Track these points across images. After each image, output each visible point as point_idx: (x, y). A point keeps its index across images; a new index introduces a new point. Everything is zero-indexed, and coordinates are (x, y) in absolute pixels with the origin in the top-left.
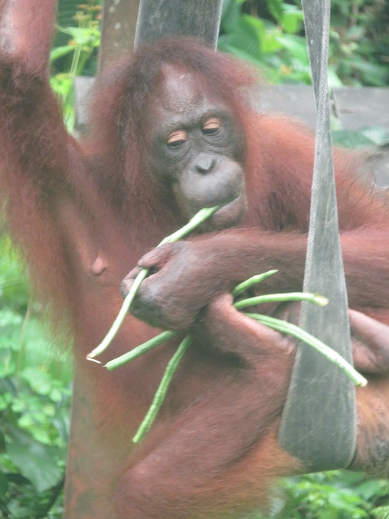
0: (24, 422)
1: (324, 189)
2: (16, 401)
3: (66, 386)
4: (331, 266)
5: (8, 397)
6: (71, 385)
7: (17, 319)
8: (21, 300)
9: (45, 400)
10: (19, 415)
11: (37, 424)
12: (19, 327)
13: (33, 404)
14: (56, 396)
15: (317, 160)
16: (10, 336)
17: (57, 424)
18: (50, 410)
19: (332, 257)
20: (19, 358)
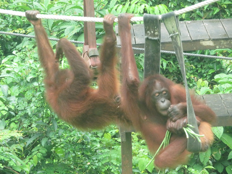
0: (112, 171)
1: (189, 99)
2: (110, 167)
3: (120, 163)
4: (192, 113)
5: (109, 166)
6: (121, 163)
7: (109, 150)
8: (109, 146)
9: (116, 166)
10: (111, 169)
11: (115, 171)
12: (109, 151)
13: (114, 167)
14: (118, 165)
15: (186, 94)
16: (108, 154)
17: (119, 171)
18: (117, 168)
19: (192, 112)
20: (110, 158)
